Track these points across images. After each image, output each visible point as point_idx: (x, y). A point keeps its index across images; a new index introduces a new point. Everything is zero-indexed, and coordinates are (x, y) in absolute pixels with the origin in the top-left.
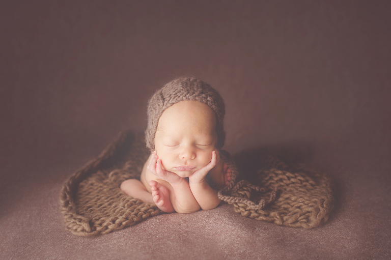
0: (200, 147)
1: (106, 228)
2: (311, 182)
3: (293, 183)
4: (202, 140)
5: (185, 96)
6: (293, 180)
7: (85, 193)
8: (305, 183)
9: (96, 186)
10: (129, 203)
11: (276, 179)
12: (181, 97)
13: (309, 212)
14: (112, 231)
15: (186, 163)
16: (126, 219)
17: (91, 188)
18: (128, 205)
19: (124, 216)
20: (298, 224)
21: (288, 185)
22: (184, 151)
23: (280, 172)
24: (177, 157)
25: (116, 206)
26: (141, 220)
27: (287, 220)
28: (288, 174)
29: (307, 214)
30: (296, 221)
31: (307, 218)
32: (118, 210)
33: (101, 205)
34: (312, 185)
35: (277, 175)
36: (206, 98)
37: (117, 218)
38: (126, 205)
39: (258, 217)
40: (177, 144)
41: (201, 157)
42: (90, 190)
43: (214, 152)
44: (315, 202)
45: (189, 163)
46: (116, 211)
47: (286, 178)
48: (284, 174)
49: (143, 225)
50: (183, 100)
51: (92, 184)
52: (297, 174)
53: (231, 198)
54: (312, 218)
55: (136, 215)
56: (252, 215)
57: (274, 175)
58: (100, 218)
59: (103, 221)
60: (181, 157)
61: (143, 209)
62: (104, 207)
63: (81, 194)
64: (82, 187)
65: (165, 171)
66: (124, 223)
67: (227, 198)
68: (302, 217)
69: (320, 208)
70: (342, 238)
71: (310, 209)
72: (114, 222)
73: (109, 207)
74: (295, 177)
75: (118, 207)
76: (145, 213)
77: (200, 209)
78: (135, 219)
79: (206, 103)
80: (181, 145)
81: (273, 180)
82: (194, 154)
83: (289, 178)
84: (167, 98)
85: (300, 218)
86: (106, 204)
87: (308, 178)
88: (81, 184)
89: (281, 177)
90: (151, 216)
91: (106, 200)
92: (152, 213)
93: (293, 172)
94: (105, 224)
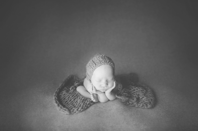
0: (109, 81)
1: (75, 112)
2: (145, 91)
3: (139, 91)
4: (110, 78)
5: (104, 63)
6: (138, 90)
7: (63, 99)
8: (143, 91)
9: (66, 95)
10: (82, 100)
11: (132, 90)
12: (102, 63)
13: (147, 103)
14: (77, 113)
15: (104, 88)
16: (82, 108)
17: (65, 96)
18: (82, 101)
19: (81, 107)
20: (143, 107)
21: (137, 92)
22: (103, 84)
23: (134, 87)
24: (100, 86)
25: (77, 101)
26: (88, 108)
27: (139, 105)
28: (137, 88)
29: (146, 103)
30: (143, 106)
31: (147, 105)
32: (78, 103)
33: (71, 100)
34: (145, 92)
35: (132, 88)
36: (111, 63)
37: (79, 108)
38: (81, 101)
39: (129, 105)
40: (100, 81)
41: (110, 85)
42: (65, 97)
43: (114, 82)
44: (149, 100)
45: (105, 88)
46: (78, 104)
47: (136, 89)
48: (135, 88)
49: (88, 110)
50: (103, 64)
51: (64, 94)
52: (139, 88)
53: (121, 97)
54: (148, 105)
55: (85, 106)
56: (127, 104)
57: (131, 88)
58: (72, 108)
59: (74, 110)
60: (102, 86)
61: (88, 103)
62: (72, 102)
63: (61, 99)
64: (61, 96)
65: (97, 91)
66: (81, 110)
67: (119, 97)
68: (145, 104)
69: (151, 102)
70: (160, 111)
71: (147, 102)
72: (78, 110)
73: (74, 101)
74: (139, 89)
75: (78, 102)
76: (89, 105)
77: (109, 100)
78: (85, 108)
79: (111, 65)
80: (102, 81)
81: (131, 90)
82: (107, 84)
83: (137, 89)
84: (97, 64)
85: (144, 105)
86: (73, 100)
87: (144, 89)
88: (60, 94)
89: (134, 89)
90: (91, 105)
91: (72, 98)
92: (91, 104)
93: (138, 87)
94: (75, 111)
